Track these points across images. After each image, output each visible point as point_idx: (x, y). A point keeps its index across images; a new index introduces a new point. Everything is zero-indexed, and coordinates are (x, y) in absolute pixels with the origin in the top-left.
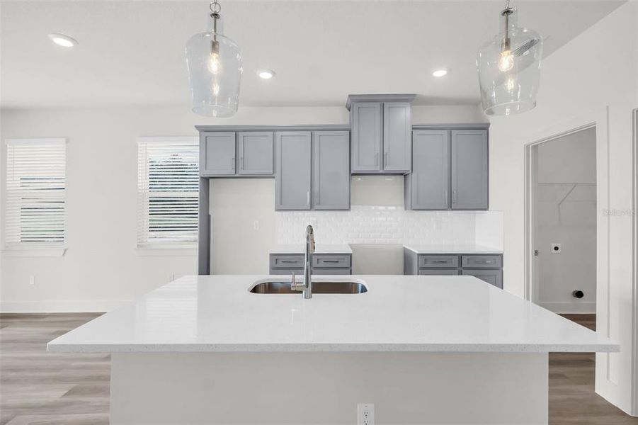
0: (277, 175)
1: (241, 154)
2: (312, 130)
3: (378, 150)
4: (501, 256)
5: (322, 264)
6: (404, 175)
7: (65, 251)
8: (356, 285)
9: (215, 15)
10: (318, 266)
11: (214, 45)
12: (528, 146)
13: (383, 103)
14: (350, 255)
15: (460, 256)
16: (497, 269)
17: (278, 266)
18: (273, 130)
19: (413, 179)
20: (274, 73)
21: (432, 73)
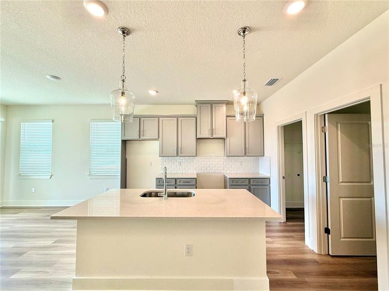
0: (160, 139)
1: (142, 130)
2: (177, 117)
3: (210, 127)
4: (269, 179)
5: (182, 183)
6: (223, 139)
7: (51, 176)
8: (191, 193)
9: (123, 81)
10: (180, 184)
11: (123, 93)
12: (279, 126)
13: (212, 104)
14: (196, 179)
15: (249, 179)
16: (267, 185)
17: (160, 184)
18: (158, 117)
19: (227, 141)
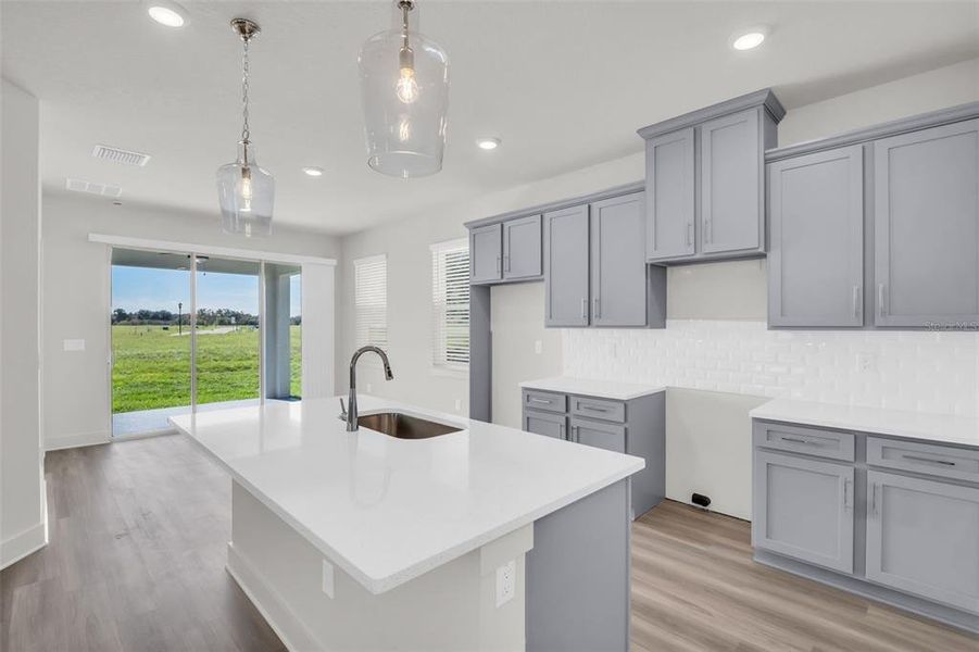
0: (546, 276)
1: (505, 254)
2: (588, 202)
3: (691, 216)
5: (583, 412)
13: (699, 127)
14: (624, 402)
20: (498, 141)
21: (732, 45)
